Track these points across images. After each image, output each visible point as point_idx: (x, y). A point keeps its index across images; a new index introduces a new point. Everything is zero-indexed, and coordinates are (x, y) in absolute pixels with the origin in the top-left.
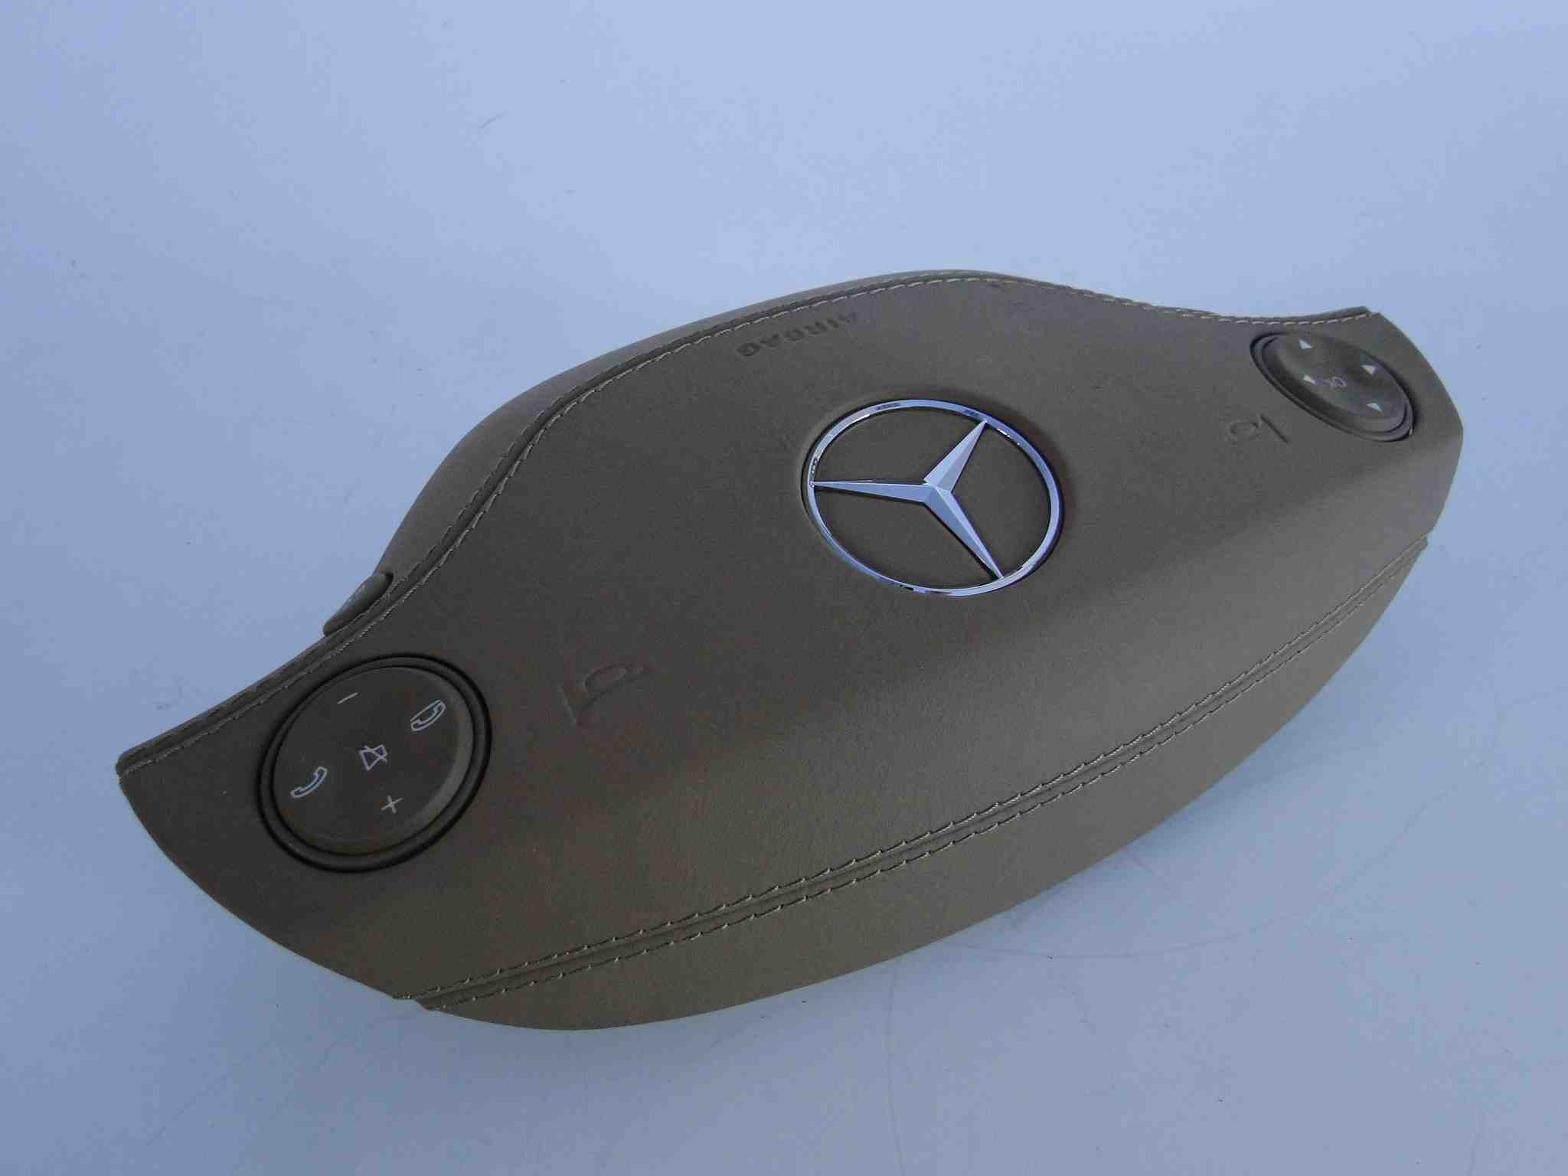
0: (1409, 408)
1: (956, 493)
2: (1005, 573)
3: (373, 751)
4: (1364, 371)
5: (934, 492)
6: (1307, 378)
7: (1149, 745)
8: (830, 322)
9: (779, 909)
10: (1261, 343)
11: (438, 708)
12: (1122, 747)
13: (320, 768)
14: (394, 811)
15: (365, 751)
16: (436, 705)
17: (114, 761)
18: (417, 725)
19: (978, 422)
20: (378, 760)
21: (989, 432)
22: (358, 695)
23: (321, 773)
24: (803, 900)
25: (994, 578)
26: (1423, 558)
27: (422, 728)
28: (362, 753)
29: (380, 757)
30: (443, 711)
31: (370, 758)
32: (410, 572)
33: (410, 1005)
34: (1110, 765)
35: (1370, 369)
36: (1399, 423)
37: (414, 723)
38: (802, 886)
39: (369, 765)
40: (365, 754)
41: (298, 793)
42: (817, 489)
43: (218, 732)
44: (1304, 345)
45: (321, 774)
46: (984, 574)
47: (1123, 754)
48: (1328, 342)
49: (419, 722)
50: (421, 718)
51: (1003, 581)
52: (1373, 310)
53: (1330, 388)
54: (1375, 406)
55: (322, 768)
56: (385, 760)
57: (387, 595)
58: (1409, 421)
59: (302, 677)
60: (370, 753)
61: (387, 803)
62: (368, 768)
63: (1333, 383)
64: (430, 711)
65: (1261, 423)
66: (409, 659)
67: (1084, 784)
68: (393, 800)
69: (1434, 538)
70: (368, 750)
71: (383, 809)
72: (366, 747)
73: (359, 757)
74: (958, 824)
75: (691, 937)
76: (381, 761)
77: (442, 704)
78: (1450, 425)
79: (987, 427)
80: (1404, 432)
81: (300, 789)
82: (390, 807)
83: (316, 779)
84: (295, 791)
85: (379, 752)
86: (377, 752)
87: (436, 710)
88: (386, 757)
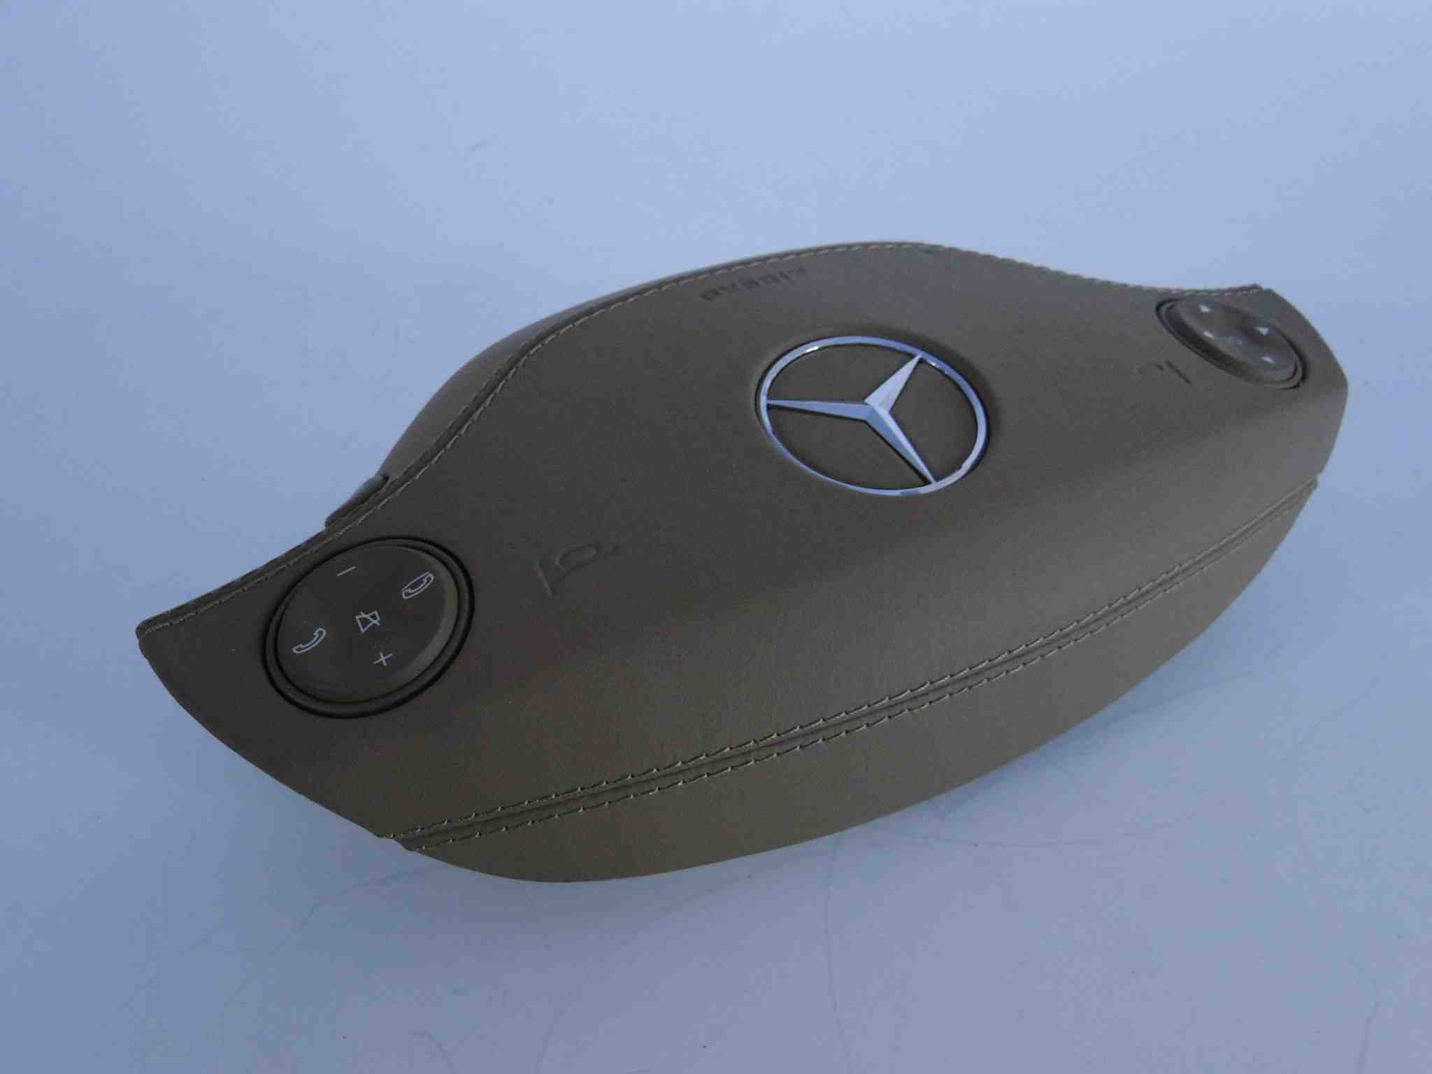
0: (1299, 363)
1: (894, 412)
2: (938, 479)
3: (368, 616)
4: (1259, 333)
5: (873, 412)
6: (1207, 334)
7: (1066, 640)
8: (782, 274)
9: (729, 770)
10: (1164, 309)
11: (428, 578)
12: (1041, 640)
13: (319, 629)
14: (381, 654)
15: (360, 617)
16: (426, 575)
17: (135, 628)
18: (408, 593)
19: (912, 356)
20: (371, 624)
21: (923, 366)
22: (356, 569)
23: (321, 633)
24: (752, 763)
25: (926, 482)
26: (1315, 496)
27: (410, 597)
28: (357, 618)
29: (376, 622)
30: (431, 581)
31: (365, 622)
32: (405, 470)
33: (391, 844)
34: (1031, 656)
35: (1264, 331)
36: (1289, 376)
37: (407, 591)
38: (751, 748)
39: (364, 628)
40: (360, 619)
41: (299, 649)
42: (769, 407)
43: (229, 600)
44: (1205, 309)
45: (320, 635)
46: (917, 479)
47: (1042, 646)
48: (1227, 310)
49: (410, 591)
50: (412, 587)
51: (935, 486)
52: (1265, 286)
53: (1230, 344)
54: (1268, 359)
55: (321, 629)
56: (378, 624)
57: (384, 489)
58: (1299, 375)
59: (307, 556)
60: (365, 618)
61: (379, 658)
62: (363, 630)
63: (1230, 340)
64: (420, 582)
65: (1166, 367)
66: (402, 540)
67: (1007, 672)
68: (385, 656)
69: (1322, 478)
70: (364, 615)
71: (376, 662)
72: (362, 613)
73: (355, 621)
74: (894, 699)
75: (649, 792)
76: (375, 625)
77: (430, 575)
78: (1336, 381)
79: (921, 361)
80: (1295, 383)
81: (301, 646)
82: (382, 662)
83: (315, 639)
84: (297, 647)
85: (374, 617)
86: (372, 617)
87: (425, 580)
88: (379, 622)
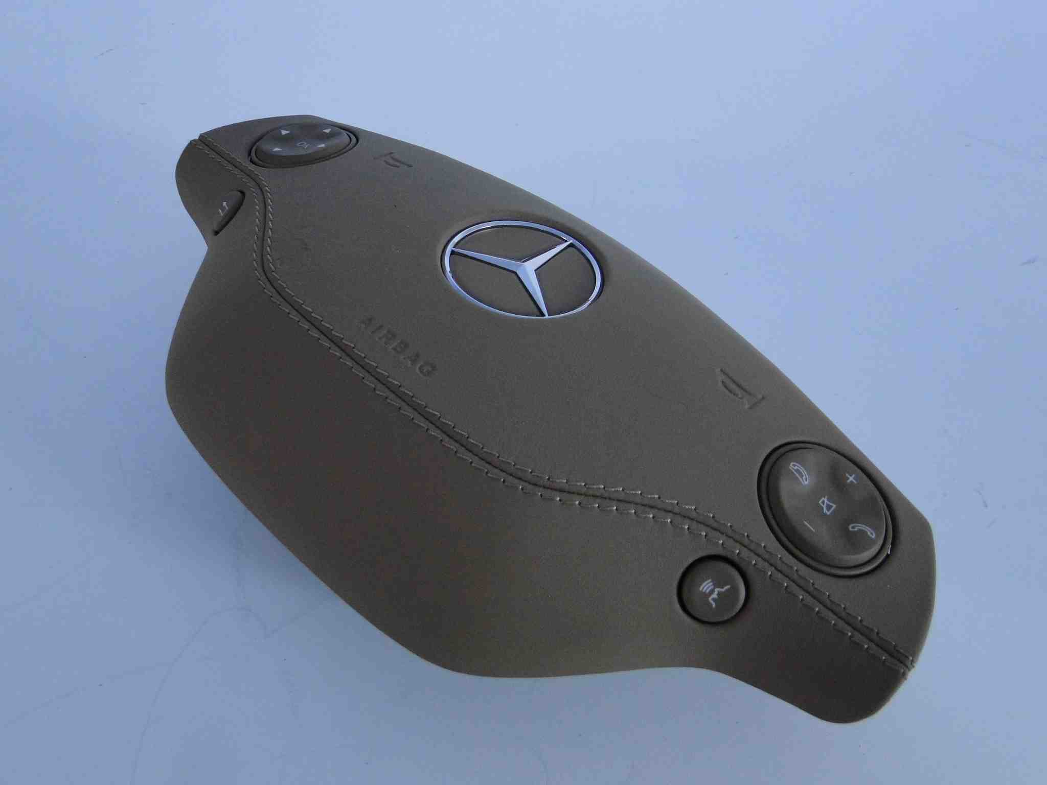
3: (824, 507)
13: (851, 529)
14: (849, 481)
16: (792, 468)
23: (853, 528)
27: (807, 476)
29: (826, 501)
30: (795, 464)
31: (829, 507)
37: (805, 481)
39: (833, 507)
40: (828, 511)
41: (872, 534)
49: (804, 478)
50: (802, 476)
60: (827, 509)
61: (852, 482)
62: (835, 506)
64: (797, 471)
68: (848, 478)
70: (825, 510)
71: (856, 482)
72: (824, 512)
73: (831, 513)
76: (828, 500)
77: (791, 465)
81: (869, 533)
82: (854, 479)
83: (859, 528)
84: (871, 536)
85: (823, 502)
86: (824, 504)
87: (796, 468)
88: (825, 497)
